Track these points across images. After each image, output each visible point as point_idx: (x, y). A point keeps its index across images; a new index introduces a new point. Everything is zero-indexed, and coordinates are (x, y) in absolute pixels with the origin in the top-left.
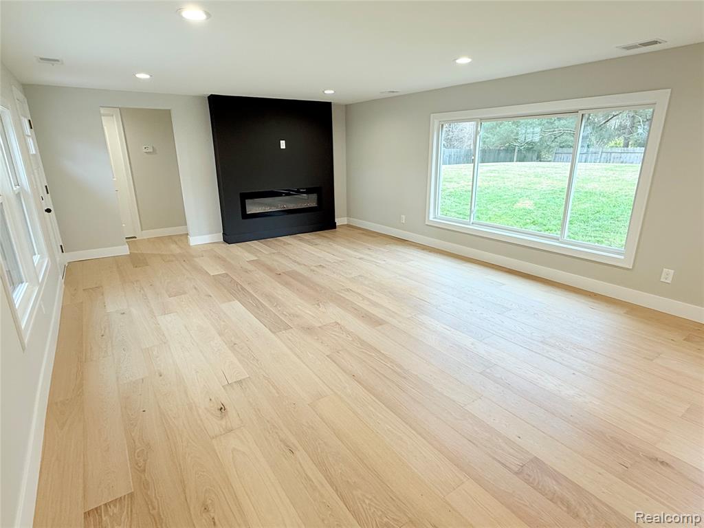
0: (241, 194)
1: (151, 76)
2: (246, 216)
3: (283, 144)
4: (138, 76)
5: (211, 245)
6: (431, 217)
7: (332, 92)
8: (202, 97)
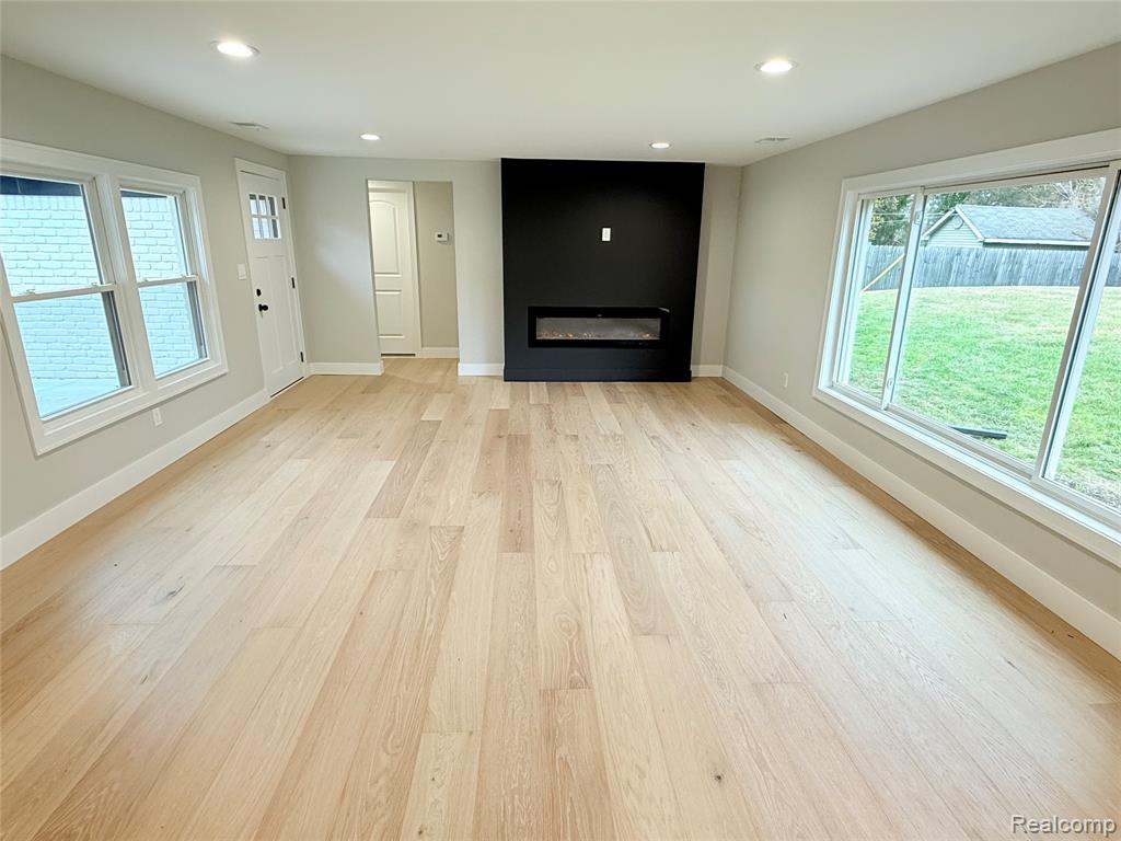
0: (529, 308)
1: (380, 137)
2: (535, 343)
3: (606, 234)
4: (364, 137)
5: (483, 379)
6: (823, 384)
7: (666, 145)
8: (492, 163)
